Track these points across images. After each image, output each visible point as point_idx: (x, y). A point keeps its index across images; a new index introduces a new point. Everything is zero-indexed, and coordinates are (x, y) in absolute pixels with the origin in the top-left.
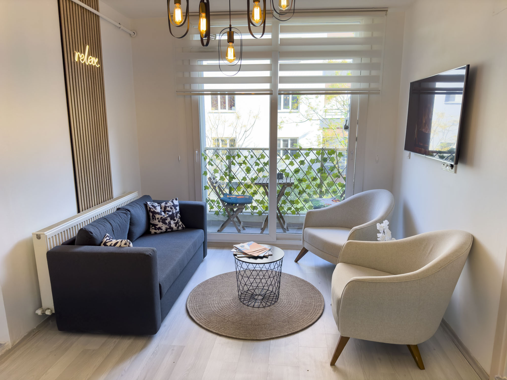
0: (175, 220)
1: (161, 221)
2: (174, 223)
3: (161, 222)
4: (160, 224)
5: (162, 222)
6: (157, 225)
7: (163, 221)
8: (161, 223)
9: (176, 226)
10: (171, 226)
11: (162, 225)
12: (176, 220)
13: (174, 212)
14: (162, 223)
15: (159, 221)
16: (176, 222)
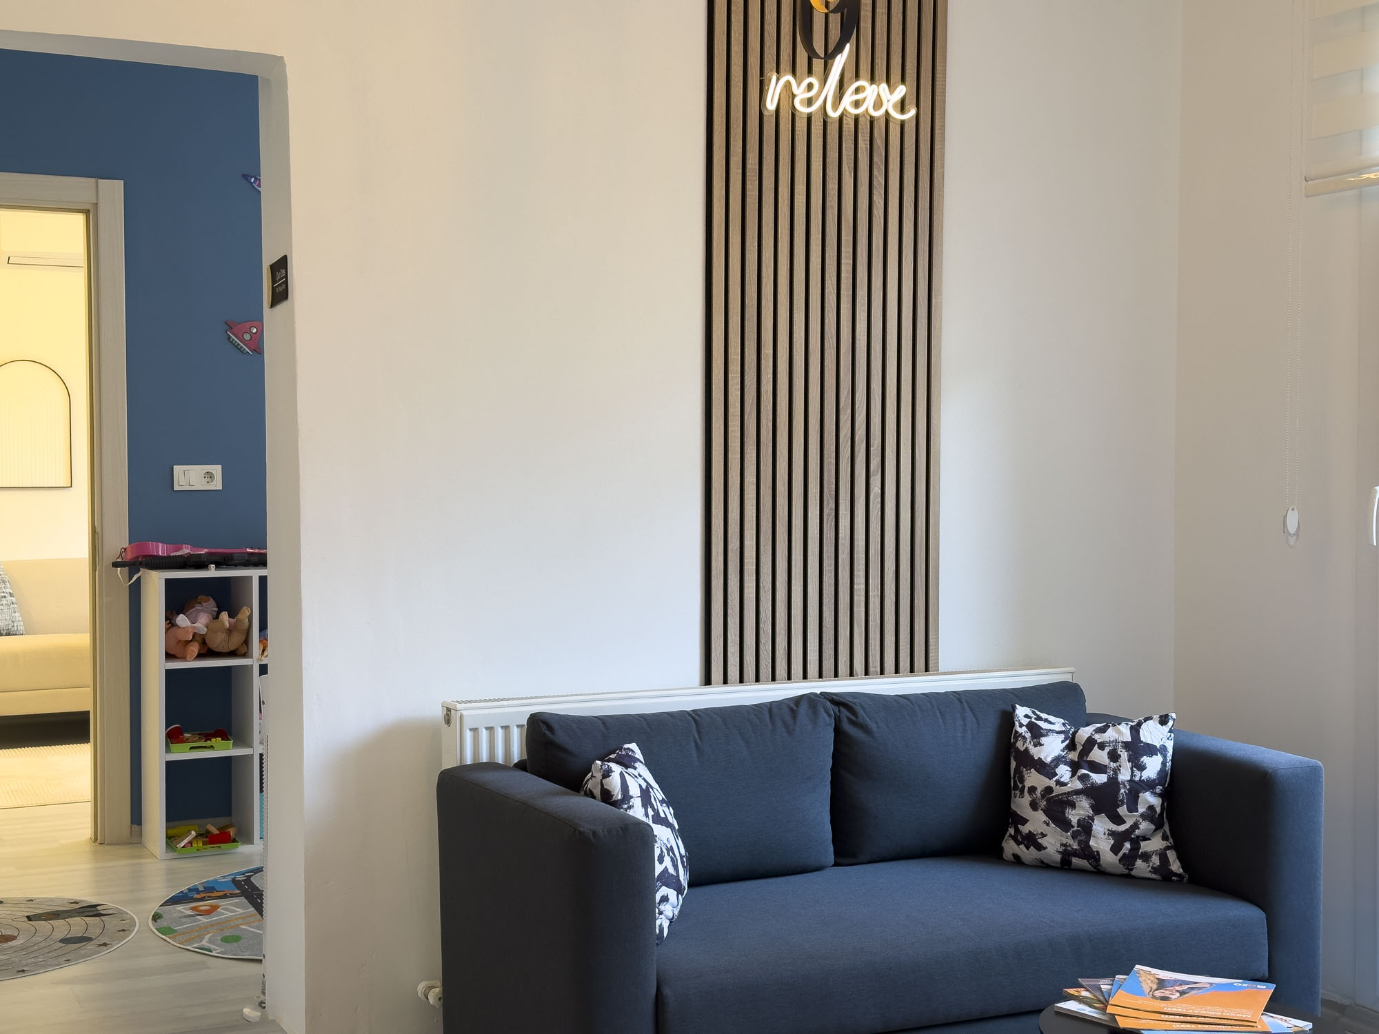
0: (1118, 820)
1: (1043, 803)
2: (1112, 834)
3: (1040, 812)
4: (1036, 821)
5: (1046, 812)
6: (1024, 821)
7: (1056, 807)
8: (1041, 816)
9: (1115, 849)
10: (1092, 843)
11: (1044, 829)
12: (1124, 822)
13: (1124, 776)
14: (1045, 818)
15: (1034, 806)
16: (1122, 828)
